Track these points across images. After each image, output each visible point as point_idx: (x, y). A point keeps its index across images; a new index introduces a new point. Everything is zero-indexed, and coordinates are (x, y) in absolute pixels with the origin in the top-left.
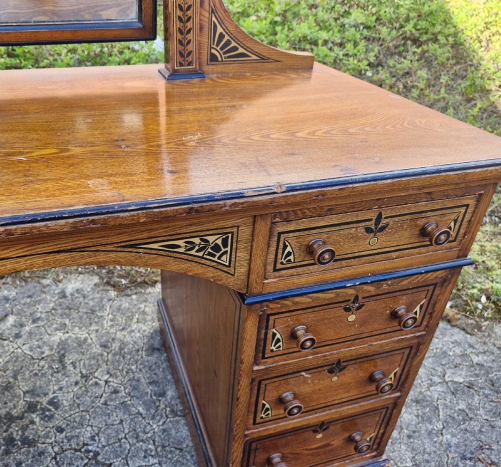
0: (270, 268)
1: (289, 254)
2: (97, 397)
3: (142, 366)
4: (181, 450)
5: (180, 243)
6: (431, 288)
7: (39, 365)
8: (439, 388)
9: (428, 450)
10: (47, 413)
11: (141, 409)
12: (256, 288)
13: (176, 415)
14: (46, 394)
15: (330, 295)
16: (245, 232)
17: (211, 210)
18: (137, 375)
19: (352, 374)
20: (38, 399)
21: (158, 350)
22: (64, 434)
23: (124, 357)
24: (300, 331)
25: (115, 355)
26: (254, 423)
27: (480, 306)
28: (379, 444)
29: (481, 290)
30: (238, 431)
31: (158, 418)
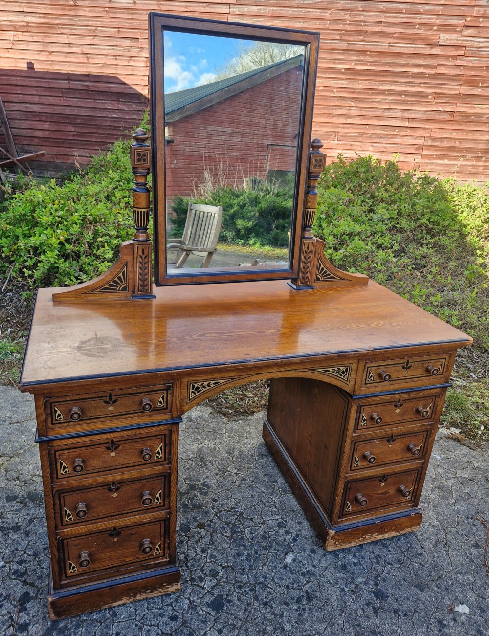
0: (363, 383)
1: (371, 376)
2: (233, 482)
3: (257, 465)
5: (330, 369)
6: (434, 398)
8: (453, 481)
9: (446, 513)
10: (203, 491)
11: (263, 490)
12: (357, 392)
14: (199, 480)
15: (388, 398)
16: (354, 366)
17: (346, 356)
18: (255, 471)
19: (398, 445)
20: (194, 483)
21: (266, 456)
22: (218, 502)
23: (243, 459)
24: (375, 415)
26: (351, 470)
27: (480, 432)
28: (415, 497)
29: (481, 422)
30: (343, 474)
31: (275, 495)
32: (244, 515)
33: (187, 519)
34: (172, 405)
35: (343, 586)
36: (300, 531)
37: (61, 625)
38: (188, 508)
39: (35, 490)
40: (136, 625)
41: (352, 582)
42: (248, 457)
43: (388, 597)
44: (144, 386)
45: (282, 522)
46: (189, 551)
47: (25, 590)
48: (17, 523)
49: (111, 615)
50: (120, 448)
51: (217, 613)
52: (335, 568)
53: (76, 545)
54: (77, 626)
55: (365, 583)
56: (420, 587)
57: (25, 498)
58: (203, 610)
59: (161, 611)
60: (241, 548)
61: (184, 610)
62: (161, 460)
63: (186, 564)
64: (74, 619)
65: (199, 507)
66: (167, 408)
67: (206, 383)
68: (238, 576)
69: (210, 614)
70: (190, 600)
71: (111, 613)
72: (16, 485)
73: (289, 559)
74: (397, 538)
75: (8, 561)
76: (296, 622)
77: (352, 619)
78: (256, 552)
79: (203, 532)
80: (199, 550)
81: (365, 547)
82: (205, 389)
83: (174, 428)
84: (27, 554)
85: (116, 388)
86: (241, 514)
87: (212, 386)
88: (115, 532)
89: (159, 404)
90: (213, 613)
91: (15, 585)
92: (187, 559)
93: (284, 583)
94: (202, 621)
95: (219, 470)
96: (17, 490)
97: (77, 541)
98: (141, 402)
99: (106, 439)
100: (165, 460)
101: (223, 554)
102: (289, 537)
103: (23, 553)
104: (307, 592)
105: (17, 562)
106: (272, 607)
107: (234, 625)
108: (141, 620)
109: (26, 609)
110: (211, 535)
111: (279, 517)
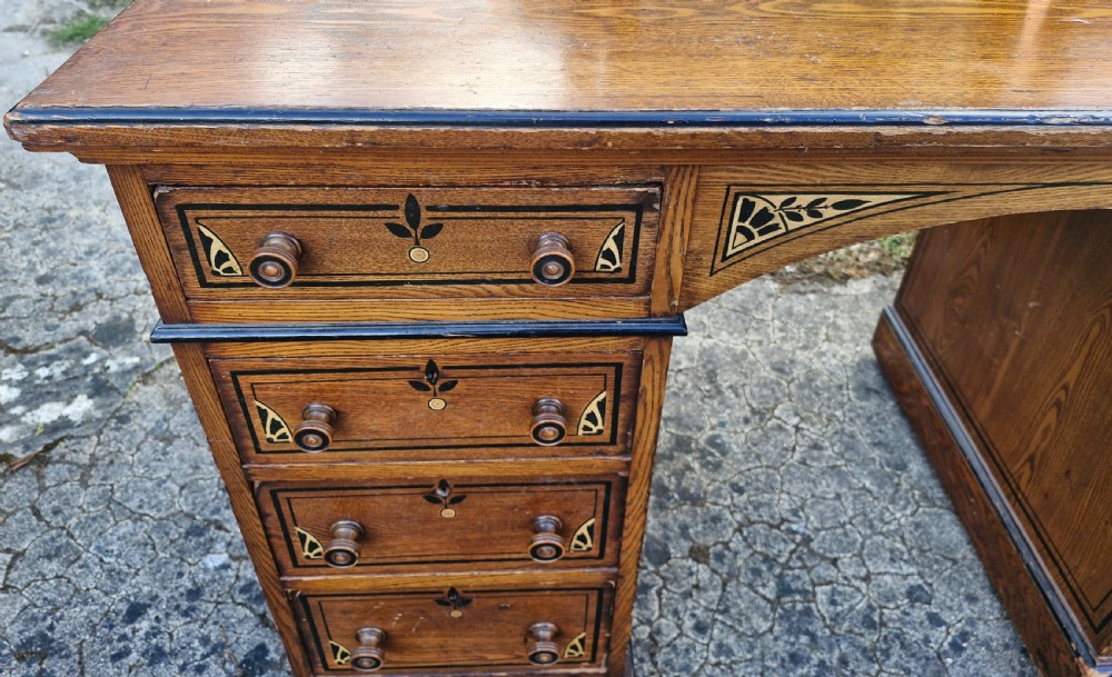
2: (786, 449)
3: (853, 415)
4: (955, 562)
7: (676, 381)
10: (709, 458)
11: (868, 484)
13: (934, 505)
14: (700, 429)
18: (848, 429)
20: (689, 433)
21: (877, 392)
22: (745, 496)
23: (817, 394)
25: (800, 387)
31: (902, 503)
32: (814, 545)
33: (665, 526)
34: (651, 269)
36: (971, 622)
38: (669, 498)
42: (828, 389)
44: (544, 183)
45: (920, 587)
46: (663, 621)
50: (461, 387)
53: (344, 612)
60: (804, 639)
62: (599, 439)
63: (652, 655)
65: (696, 500)
66: (631, 279)
67: (804, 200)
75: (236, 554)
78: (843, 662)
79: (703, 573)
80: (689, 623)
82: (793, 225)
83: (652, 349)
85: (432, 178)
86: (807, 540)
87: (828, 213)
88: (455, 598)
89: (602, 261)
91: (241, 621)
92: (656, 643)
95: (754, 411)
97: (346, 604)
98: (534, 245)
99: (411, 356)
100: (613, 442)
101: (751, 649)
102: (942, 638)
110: (724, 585)
111: (913, 570)
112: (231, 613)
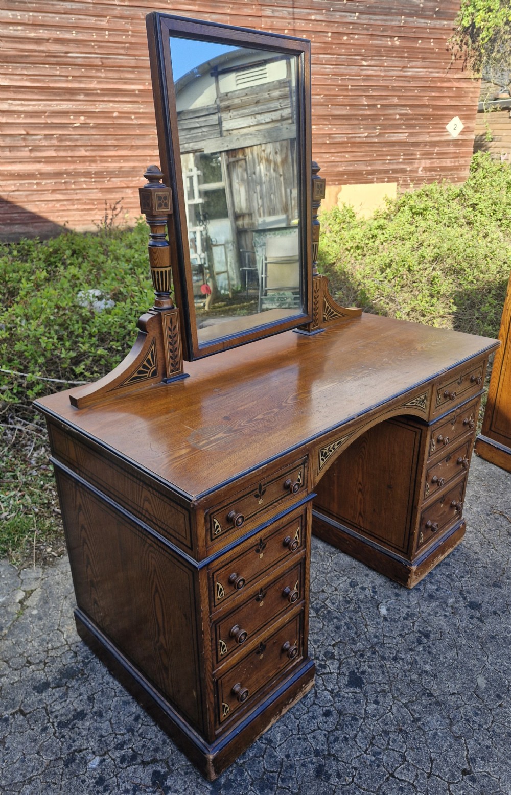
4: (354, 567)
13: (335, 554)
19: (452, 462)
31: (326, 559)
34: (307, 480)
35: (443, 613)
36: (372, 582)
37: (223, 781)
39: (64, 665)
40: (299, 739)
41: (447, 606)
43: (481, 604)
45: (351, 581)
47: (151, 771)
48: (75, 710)
49: (265, 744)
50: (267, 545)
51: (361, 688)
52: (425, 601)
53: (229, 680)
54: (241, 773)
55: (457, 602)
56: (497, 585)
57: (61, 679)
58: (347, 693)
59: (310, 714)
60: (335, 620)
61: (330, 701)
64: (231, 769)
67: (332, 446)
68: (353, 647)
69: (356, 693)
70: (328, 690)
71: (264, 742)
72: (33, 671)
73: (383, 611)
74: (452, 554)
76: (432, 660)
77: (470, 635)
78: (351, 618)
81: (434, 572)
82: (330, 453)
84: (120, 734)
88: (261, 647)
90: (358, 690)
91: (135, 772)
93: (396, 633)
94: (354, 703)
96: (41, 676)
97: (230, 675)
99: (257, 540)
100: (301, 545)
101: (324, 635)
102: (369, 592)
103: (114, 735)
104: (419, 631)
105: (116, 748)
106: (403, 659)
107: (383, 691)
108: (299, 731)
109: (169, 788)
111: (346, 578)
112: (126, 774)
